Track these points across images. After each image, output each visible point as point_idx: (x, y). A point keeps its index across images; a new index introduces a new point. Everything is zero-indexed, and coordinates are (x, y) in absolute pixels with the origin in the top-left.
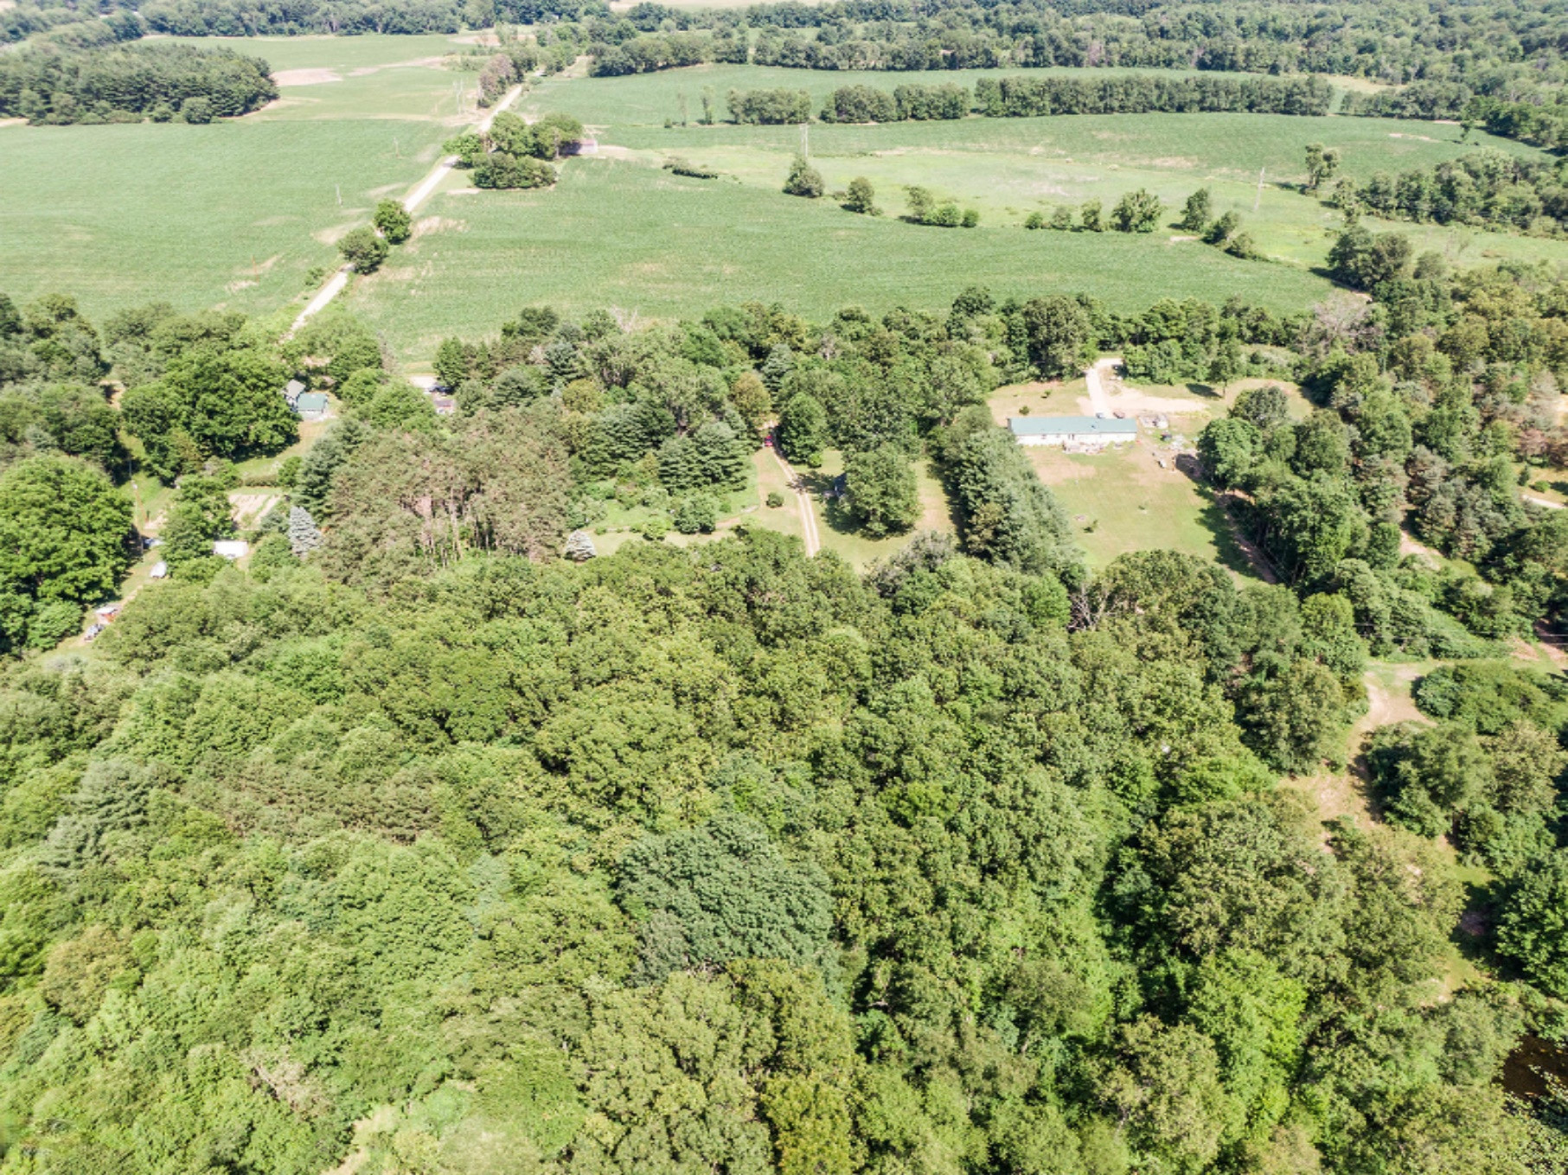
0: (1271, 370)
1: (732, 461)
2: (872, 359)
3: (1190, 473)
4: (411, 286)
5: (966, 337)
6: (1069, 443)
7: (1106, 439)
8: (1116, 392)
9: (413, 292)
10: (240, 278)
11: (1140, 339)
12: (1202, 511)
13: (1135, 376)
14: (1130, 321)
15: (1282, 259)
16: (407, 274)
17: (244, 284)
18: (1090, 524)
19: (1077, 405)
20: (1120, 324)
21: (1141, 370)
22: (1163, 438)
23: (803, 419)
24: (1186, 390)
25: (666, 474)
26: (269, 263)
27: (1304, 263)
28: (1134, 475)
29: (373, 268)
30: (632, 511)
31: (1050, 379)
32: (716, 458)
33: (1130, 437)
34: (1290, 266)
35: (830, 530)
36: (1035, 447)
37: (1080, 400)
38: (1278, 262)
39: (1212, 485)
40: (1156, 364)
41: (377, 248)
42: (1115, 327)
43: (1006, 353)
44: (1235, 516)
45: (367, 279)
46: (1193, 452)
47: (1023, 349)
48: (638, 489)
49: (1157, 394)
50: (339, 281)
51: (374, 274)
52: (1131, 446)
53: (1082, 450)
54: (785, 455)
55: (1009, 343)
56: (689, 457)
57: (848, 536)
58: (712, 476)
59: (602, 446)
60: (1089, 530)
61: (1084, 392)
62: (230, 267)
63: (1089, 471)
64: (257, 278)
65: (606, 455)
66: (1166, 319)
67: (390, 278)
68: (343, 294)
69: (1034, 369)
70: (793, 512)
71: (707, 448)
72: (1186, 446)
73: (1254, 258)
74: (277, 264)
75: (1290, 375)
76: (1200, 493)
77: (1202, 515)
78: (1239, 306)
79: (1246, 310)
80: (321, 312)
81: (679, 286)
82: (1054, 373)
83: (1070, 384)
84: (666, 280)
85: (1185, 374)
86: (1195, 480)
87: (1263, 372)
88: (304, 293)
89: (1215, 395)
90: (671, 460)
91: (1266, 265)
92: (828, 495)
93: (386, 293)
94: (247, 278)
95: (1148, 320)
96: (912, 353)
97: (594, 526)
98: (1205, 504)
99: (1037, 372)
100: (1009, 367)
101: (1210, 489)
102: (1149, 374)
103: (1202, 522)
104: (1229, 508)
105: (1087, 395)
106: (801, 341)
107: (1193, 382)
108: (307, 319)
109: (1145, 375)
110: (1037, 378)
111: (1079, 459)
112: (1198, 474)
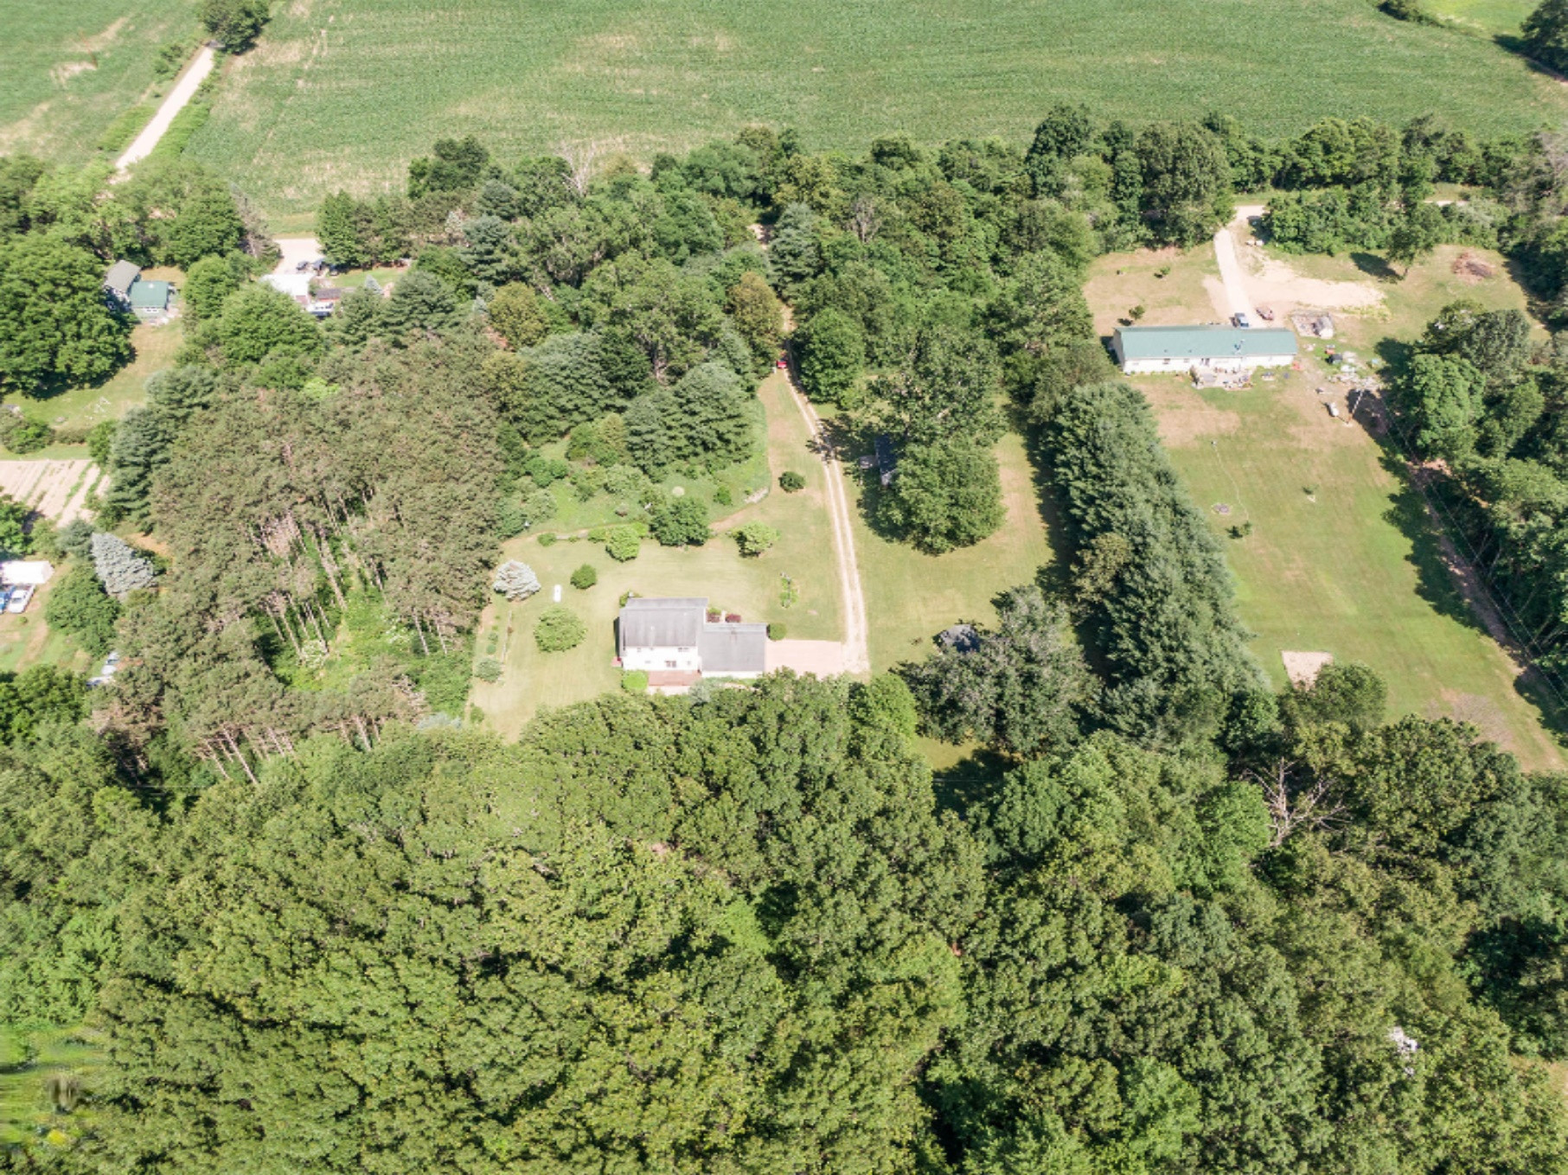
0: (1467, 231)
1: (732, 423)
2: (924, 229)
3: (1370, 425)
4: (297, 73)
5: (1057, 191)
6: (1201, 370)
7: (1252, 363)
8: (1256, 268)
9: (300, 83)
10: (71, 58)
11: (1287, 178)
12: (1393, 498)
13: (1281, 240)
14: (1276, 152)
15: (1458, 20)
16: (292, 53)
17: (76, 69)
18: (1239, 524)
19: (1204, 292)
20: (1266, 158)
21: (1292, 233)
22: (1330, 360)
23: (831, 349)
24: (1351, 264)
25: (638, 448)
26: (111, 32)
27: (1484, 27)
28: (1293, 430)
29: (247, 45)
30: (592, 501)
31: (1166, 244)
32: (708, 421)
33: (1285, 360)
34: (1468, 33)
35: (870, 532)
36: (1153, 378)
37: (1209, 282)
38: (1451, 28)
39: (1405, 451)
40: (1314, 226)
41: (249, 14)
42: (1257, 162)
43: (1108, 210)
44: (1440, 510)
45: (240, 62)
46: (1374, 385)
47: (1133, 203)
48: (600, 469)
49: (1316, 274)
50: (203, 63)
51: (250, 54)
52: (1285, 374)
53: (1218, 384)
54: (804, 389)
55: (1115, 196)
56: (668, 421)
57: (896, 544)
58: (704, 443)
59: (544, 399)
60: (1235, 533)
61: (1212, 267)
62: (58, 39)
63: (1228, 421)
64: (94, 58)
65: (552, 411)
66: (1327, 149)
67: (271, 60)
68: (206, 89)
69: (1143, 230)
70: (817, 496)
71: (696, 407)
72: (1361, 375)
73: (1420, 19)
74: (123, 33)
75: (1492, 239)
76: (1390, 465)
77: (1392, 506)
78: (1429, 130)
79: (1438, 135)
80: (148, 159)
81: (658, 73)
82: (1172, 239)
83: (1194, 251)
84: (639, 62)
85: (1351, 239)
86: (1380, 441)
87: (1456, 233)
88: (154, 87)
89: (1392, 273)
90: (643, 428)
91: (1435, 31)
92: (866, 465)
93: (267, 88)
94: (81, 58)
95: (1304, 152)
96: (978, 214)
97: (540, 529)
98: (1394, 485)
99: (1150, 235)
100: (1111, 230)
101: (1401, 458)
102: (1302, 239)
103: (1392, 518)
104: (1430, 493)
105: (1217, 272)
106: (825, 195)
107: (1360, 250)
108: (130, 169)
109: (1295, 239)
110: (1149, 244)
111: (1215, 397)
112: (1382, 430)
